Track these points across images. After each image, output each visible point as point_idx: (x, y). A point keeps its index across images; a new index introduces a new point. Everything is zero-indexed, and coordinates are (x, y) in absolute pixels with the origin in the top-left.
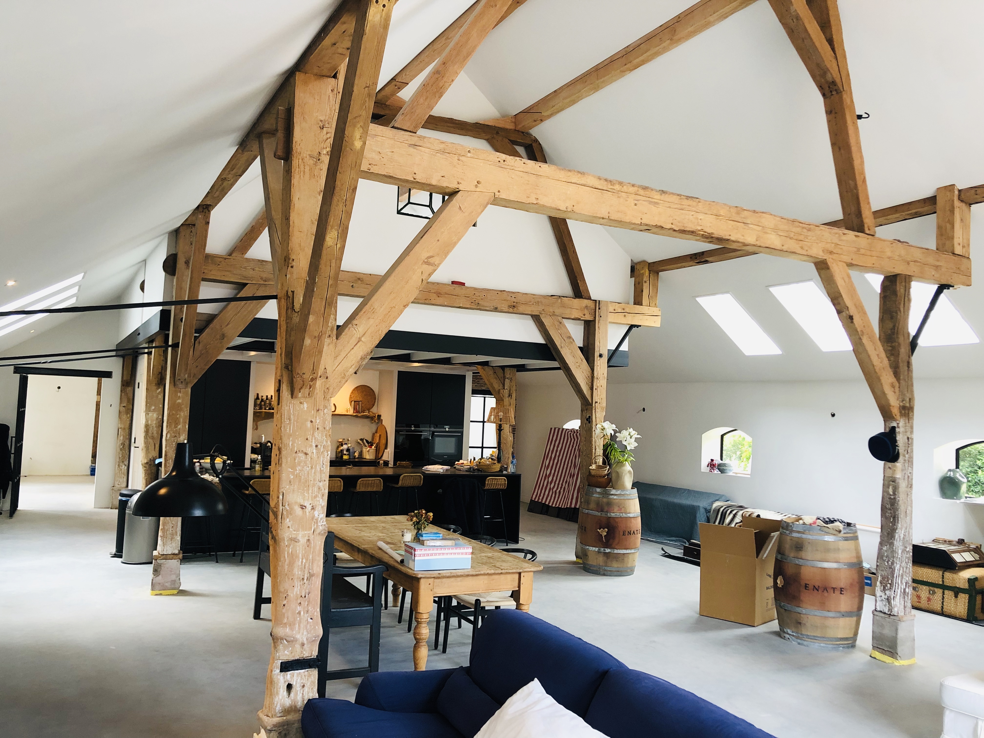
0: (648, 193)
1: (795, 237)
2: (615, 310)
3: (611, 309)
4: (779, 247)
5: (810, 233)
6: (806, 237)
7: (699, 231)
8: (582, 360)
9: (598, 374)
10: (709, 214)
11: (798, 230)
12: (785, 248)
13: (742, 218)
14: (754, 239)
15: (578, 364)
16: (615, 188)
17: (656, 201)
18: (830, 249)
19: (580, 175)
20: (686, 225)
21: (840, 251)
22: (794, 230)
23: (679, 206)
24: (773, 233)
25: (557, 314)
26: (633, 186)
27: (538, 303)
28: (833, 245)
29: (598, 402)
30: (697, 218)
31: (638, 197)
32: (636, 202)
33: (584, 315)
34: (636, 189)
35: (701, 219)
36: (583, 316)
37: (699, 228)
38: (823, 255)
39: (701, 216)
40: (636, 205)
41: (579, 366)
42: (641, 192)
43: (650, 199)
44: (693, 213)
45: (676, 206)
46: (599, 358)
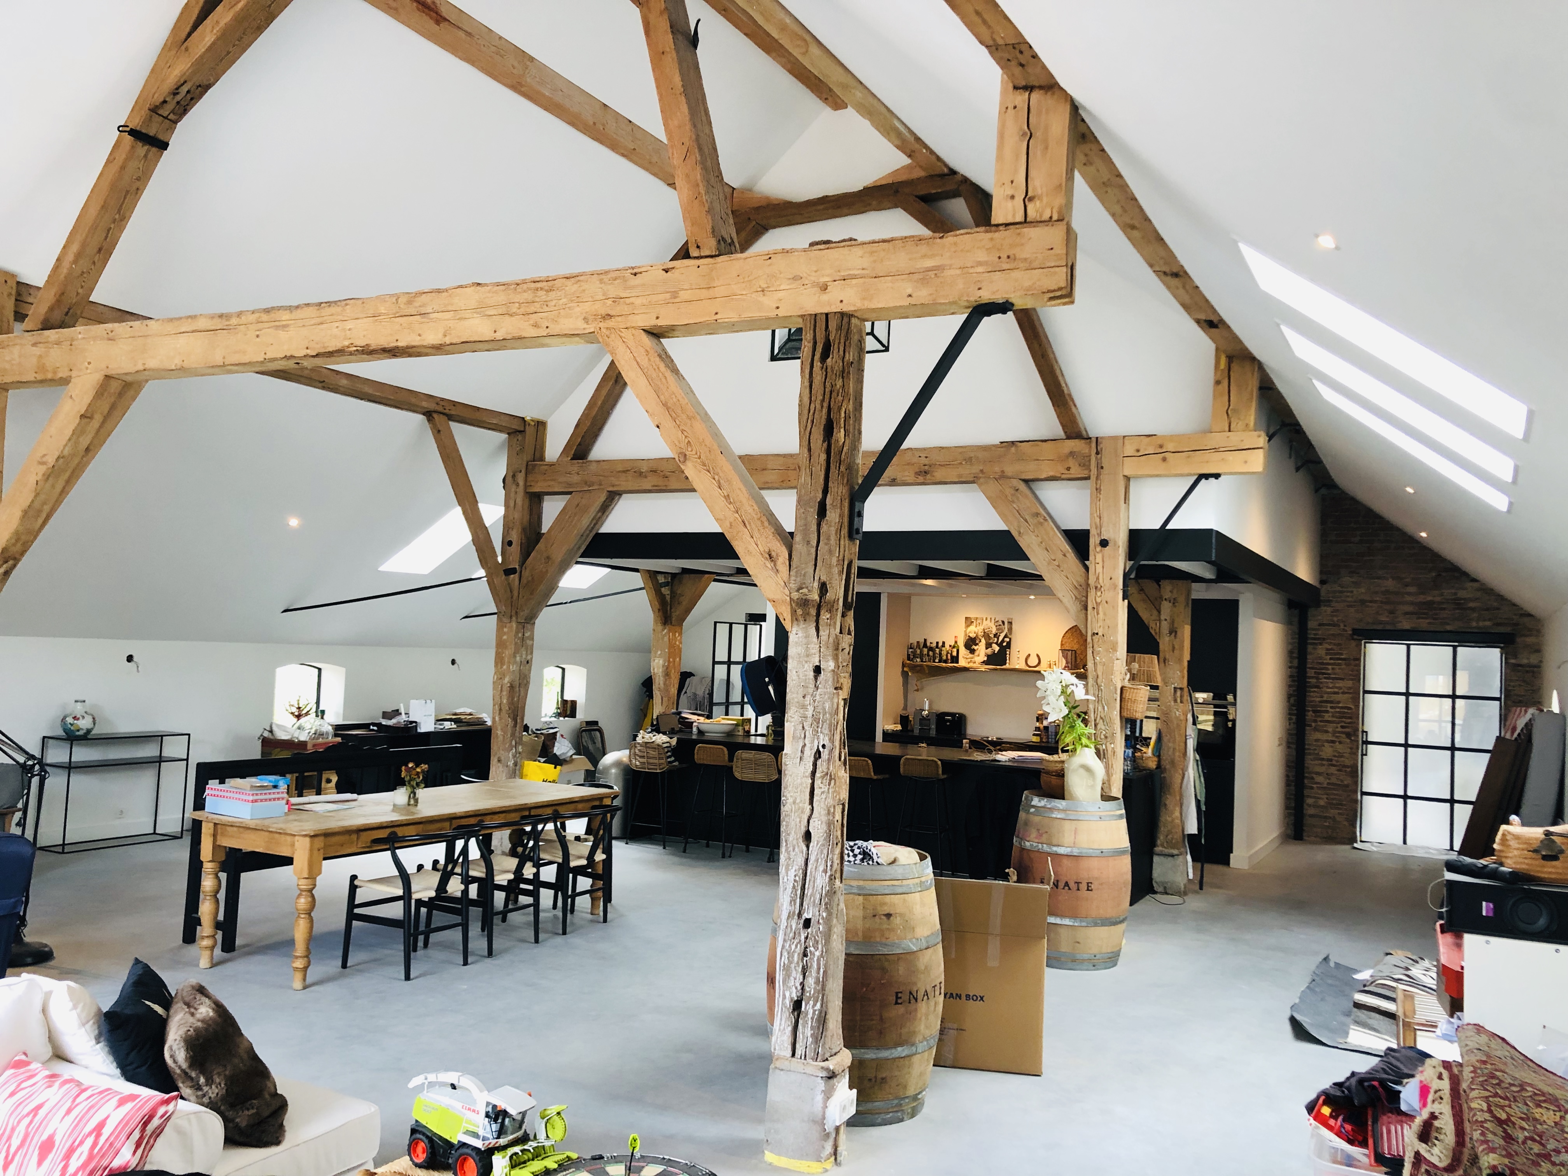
0: (273, 315)
1: (522, 310)
2: (1138, 451)
3: (1129, 450)
4: (488, 335)
5: (552, 295)
6: (546, 303)
7: (348, 347)
8: (1065, 555)
9: (1098, 578)
10: (362, 318)
11: (528, 296)
12: (499, 336)
13: (416, 307)
14: (440, 335)
15: (1056, 563)
16: (231, 323)
17: (284, 323)
18: (603, 312)
19: (190, 320)
20: (326, 345)
21: (626, 310)
22: (518, 298)
23: (319, 320)
24: (475, 315)
25: (1010, 474)
26: (253, 312)
27: (969, 460)
28: (609, 302)
29: (1100, 634)
30: (344, 330)
31: (260, 326)
32: (258, 333)
33: (1068, 469)
34: (257, 315)
35: (350, 330)
36: (1067, 472)
37: (346, 343)
38: (585, 326)
39: (349, 325)
40: (258, 336)
41: (1058, 566)
42: (265, 317)
43: (277, 323)
44: (337, 324)
45: (313, 322)
46: (1099, 548)
